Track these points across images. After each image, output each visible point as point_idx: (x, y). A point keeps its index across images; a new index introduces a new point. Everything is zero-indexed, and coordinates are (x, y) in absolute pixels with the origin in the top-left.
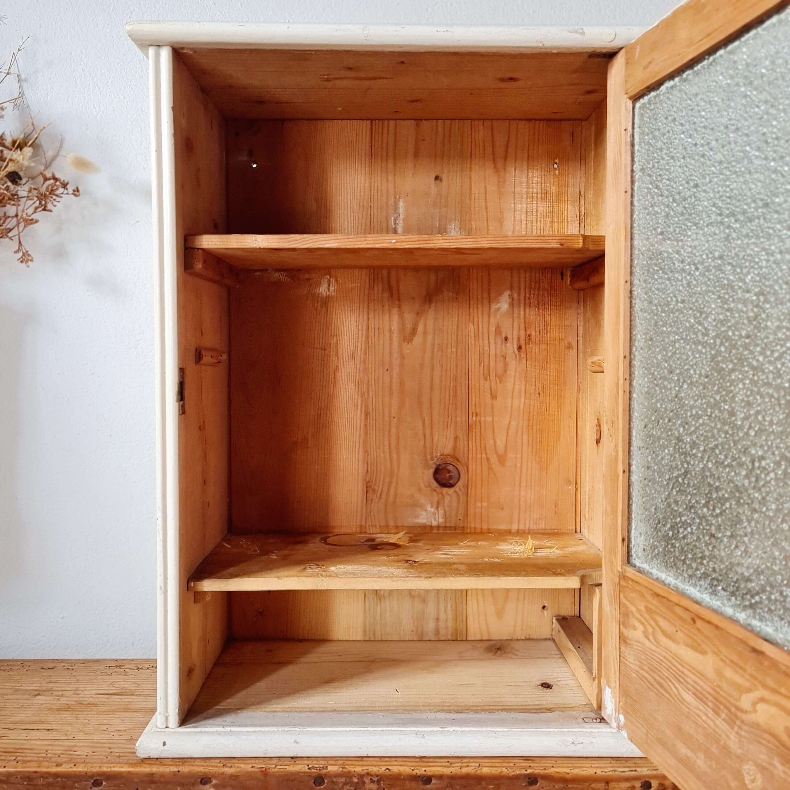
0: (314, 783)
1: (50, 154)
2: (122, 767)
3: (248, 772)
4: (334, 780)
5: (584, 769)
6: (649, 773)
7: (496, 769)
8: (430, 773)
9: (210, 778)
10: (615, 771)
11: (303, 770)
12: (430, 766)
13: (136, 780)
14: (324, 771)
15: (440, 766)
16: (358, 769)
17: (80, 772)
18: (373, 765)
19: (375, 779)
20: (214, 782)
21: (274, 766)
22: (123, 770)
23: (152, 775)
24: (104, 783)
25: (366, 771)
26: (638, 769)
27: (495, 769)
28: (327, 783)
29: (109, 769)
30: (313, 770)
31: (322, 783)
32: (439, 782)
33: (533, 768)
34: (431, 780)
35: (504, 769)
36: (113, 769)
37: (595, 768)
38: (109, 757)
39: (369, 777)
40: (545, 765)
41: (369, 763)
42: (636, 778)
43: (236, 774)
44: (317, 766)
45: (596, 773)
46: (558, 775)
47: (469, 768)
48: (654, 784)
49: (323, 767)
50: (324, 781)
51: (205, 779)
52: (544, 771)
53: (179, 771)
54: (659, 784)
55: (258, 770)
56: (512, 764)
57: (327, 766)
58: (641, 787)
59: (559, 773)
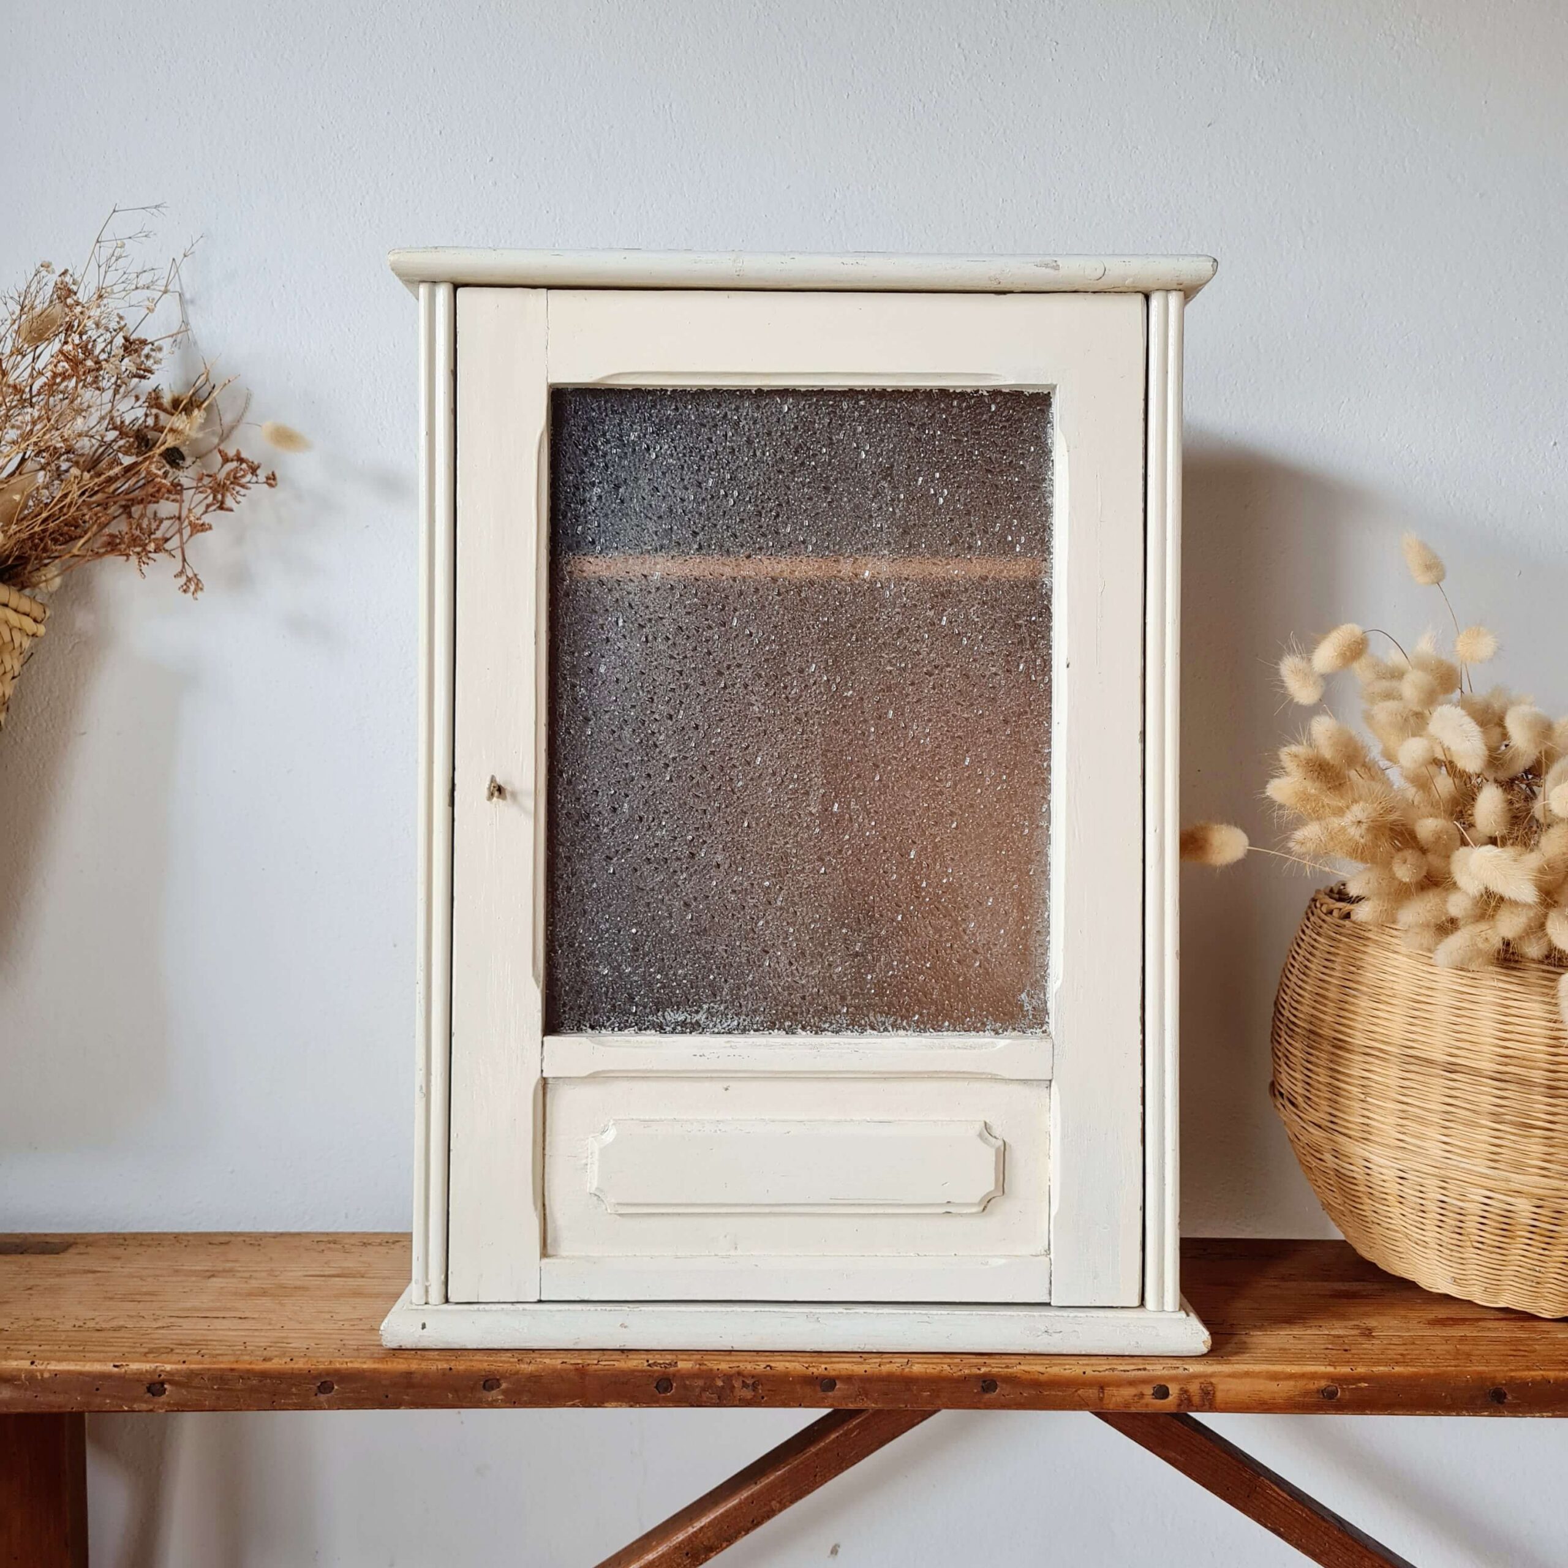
0: (657, 1387)
1: (228, 418)
2: (364, 1363)
3: (555, 1371)
4: (687, 1382)
5: (1067, 1367)
6: (1166, 1372)
7: (934, 1366)
8: (833, 1373)
9: (498, 1380)
10: (1113, 1370)
11: (640, 1368)
12: (832, 1363)
13: (384, 1382)
14: (672, 1369)
15: (849, 1362)
16: (724, 1366)
17: (301, 1370)
18: (746, 1361)
19: (750, 1382)
20: (504, 1386)
21: (596, 1362)
22: (365, 1366)
23: (409, 1374)
24: (336, 1387)
25: (737, 1369)
26: (1148, 1367)
27: (931, 1366)
28: (676, 1388)
29: (345, 1366)
30: (655, 1368)
31: (669, 1387)
32: (846, 1386)
33: (989, 1365)
34: (835, 1384)
35: (945, 1366)
36: (350, 1365)
37: (1083, 1365)
38: (342, 1351)
39: (741, 1379)
40: (1006, 1361)
41: (739, 1358)
42: (1145, 1381)
43: (537, 1374)
44: (662, 1362)
45: (1084, 1373)
46: (1027, 1376)
47: (892, 1365)
48: (1174, 1390)
49: (670, 1364)
50: (672, 1385)
51: (490, 1382)
52: (1006, 1370)
53: (451, 1369)
54: (1181, 1389)
55: (572, 1367)
56: (958, 1360)
57: (676, 1363)
58: (1153, 1394)
59: (1029, 1372)
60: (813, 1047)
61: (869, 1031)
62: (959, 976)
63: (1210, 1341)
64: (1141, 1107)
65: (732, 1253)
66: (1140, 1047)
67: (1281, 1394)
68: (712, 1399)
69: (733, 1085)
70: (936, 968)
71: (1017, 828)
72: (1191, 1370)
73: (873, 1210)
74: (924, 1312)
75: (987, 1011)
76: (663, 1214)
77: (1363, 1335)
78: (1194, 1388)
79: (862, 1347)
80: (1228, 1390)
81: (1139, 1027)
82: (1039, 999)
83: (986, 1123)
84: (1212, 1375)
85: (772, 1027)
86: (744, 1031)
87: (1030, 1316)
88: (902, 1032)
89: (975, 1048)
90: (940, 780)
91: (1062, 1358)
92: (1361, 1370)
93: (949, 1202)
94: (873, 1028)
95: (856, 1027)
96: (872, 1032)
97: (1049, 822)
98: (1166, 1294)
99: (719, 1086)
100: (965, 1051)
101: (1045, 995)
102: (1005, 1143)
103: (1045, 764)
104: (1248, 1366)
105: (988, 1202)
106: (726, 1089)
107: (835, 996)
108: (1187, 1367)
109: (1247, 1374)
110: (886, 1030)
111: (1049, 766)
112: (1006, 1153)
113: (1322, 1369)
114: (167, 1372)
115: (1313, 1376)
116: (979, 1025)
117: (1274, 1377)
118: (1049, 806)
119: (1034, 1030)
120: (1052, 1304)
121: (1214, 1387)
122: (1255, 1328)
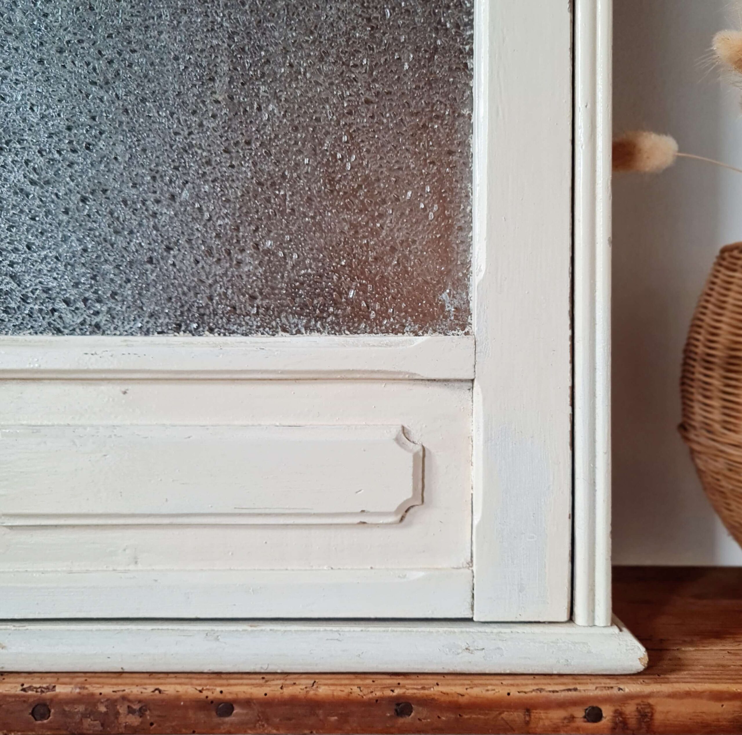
0: (32, 714)
4: (67, 709)
5: (490, 687)
6: (598, 693)
7: (342, 688)
8: (229, 697)
10: (541, 690)
11: (13, 692)
12: (229, 685)
14: (50, 694)
15: (247, 685)
16: (107, 690)
18: (132, 684)
19: (136, 707)
25: (121, 693)
26: (580, 687)
27: (339, 688)
28: (54, 713)
30: (30, 692)
31: (46, 715)
32: (245, 711)
33: (404, 687)
34: (233, 709)
35: (355, 689)
37: (507, 685)
39: (126, 704)
40: (423, 682)
41: (128, 681)
42: (575, 703)
44: (38, 686)
45: (509, 694)
46: (443, 698)
47: (295, 687)
48: (607, 712)
49: (47, 688)
50: (49, 711)
52: (422, 691)
54: (616, 711)
56: (369, 682)
57: (54, 687)
58: (585, 717)
59: (448, 694)
60: (215, 345)
61: (281, 333)
62: (376, 275)
63: (647, 658)
64: (569, 409)
65: (132, 567)
66: (569, 343)
67: (726, 716)
68: (95, 726)
69: (132, 388)
70: (351, 267)
71: (437, 117)
72: (627, 690)
73: (281, 521)
74: (335, 629)
75: (406, 312)
76: (56, 526)
78: (630, 709)
79: (265, 667)
80: (668, 712)
81: (569, 322)
82: (462, 299)
83: (403, 428)
84: (649, 696)
85: (178, 329)
86: (147, 333)
87: (450, 632)
88: (316, 334)
89: (390, 346)
90: (355, 66)
91: (484, 677)
93: (363, 511)
94: (284, 330)
95: (267, 329)
96: (284, 334)
97: (472, 110)
98: (597, 608)
99: (116, 389)
100: (380, 348)
101: (467, 294)
102: (424, 449)
103: (467, 48)
104: (689, 685)
105: (407, 511)
106: (125, 393)
107: (244, 296)
108: (622, 687)
109: (688, 694)
110: (299, 332)
111: (471, 50)
112: (426, 459)
116: (397, 326)
117: (718, 697)
118: (472, 93)
119: (456, 332)
120: (475, 619)
121: (652, 709)
122: (685, 643)
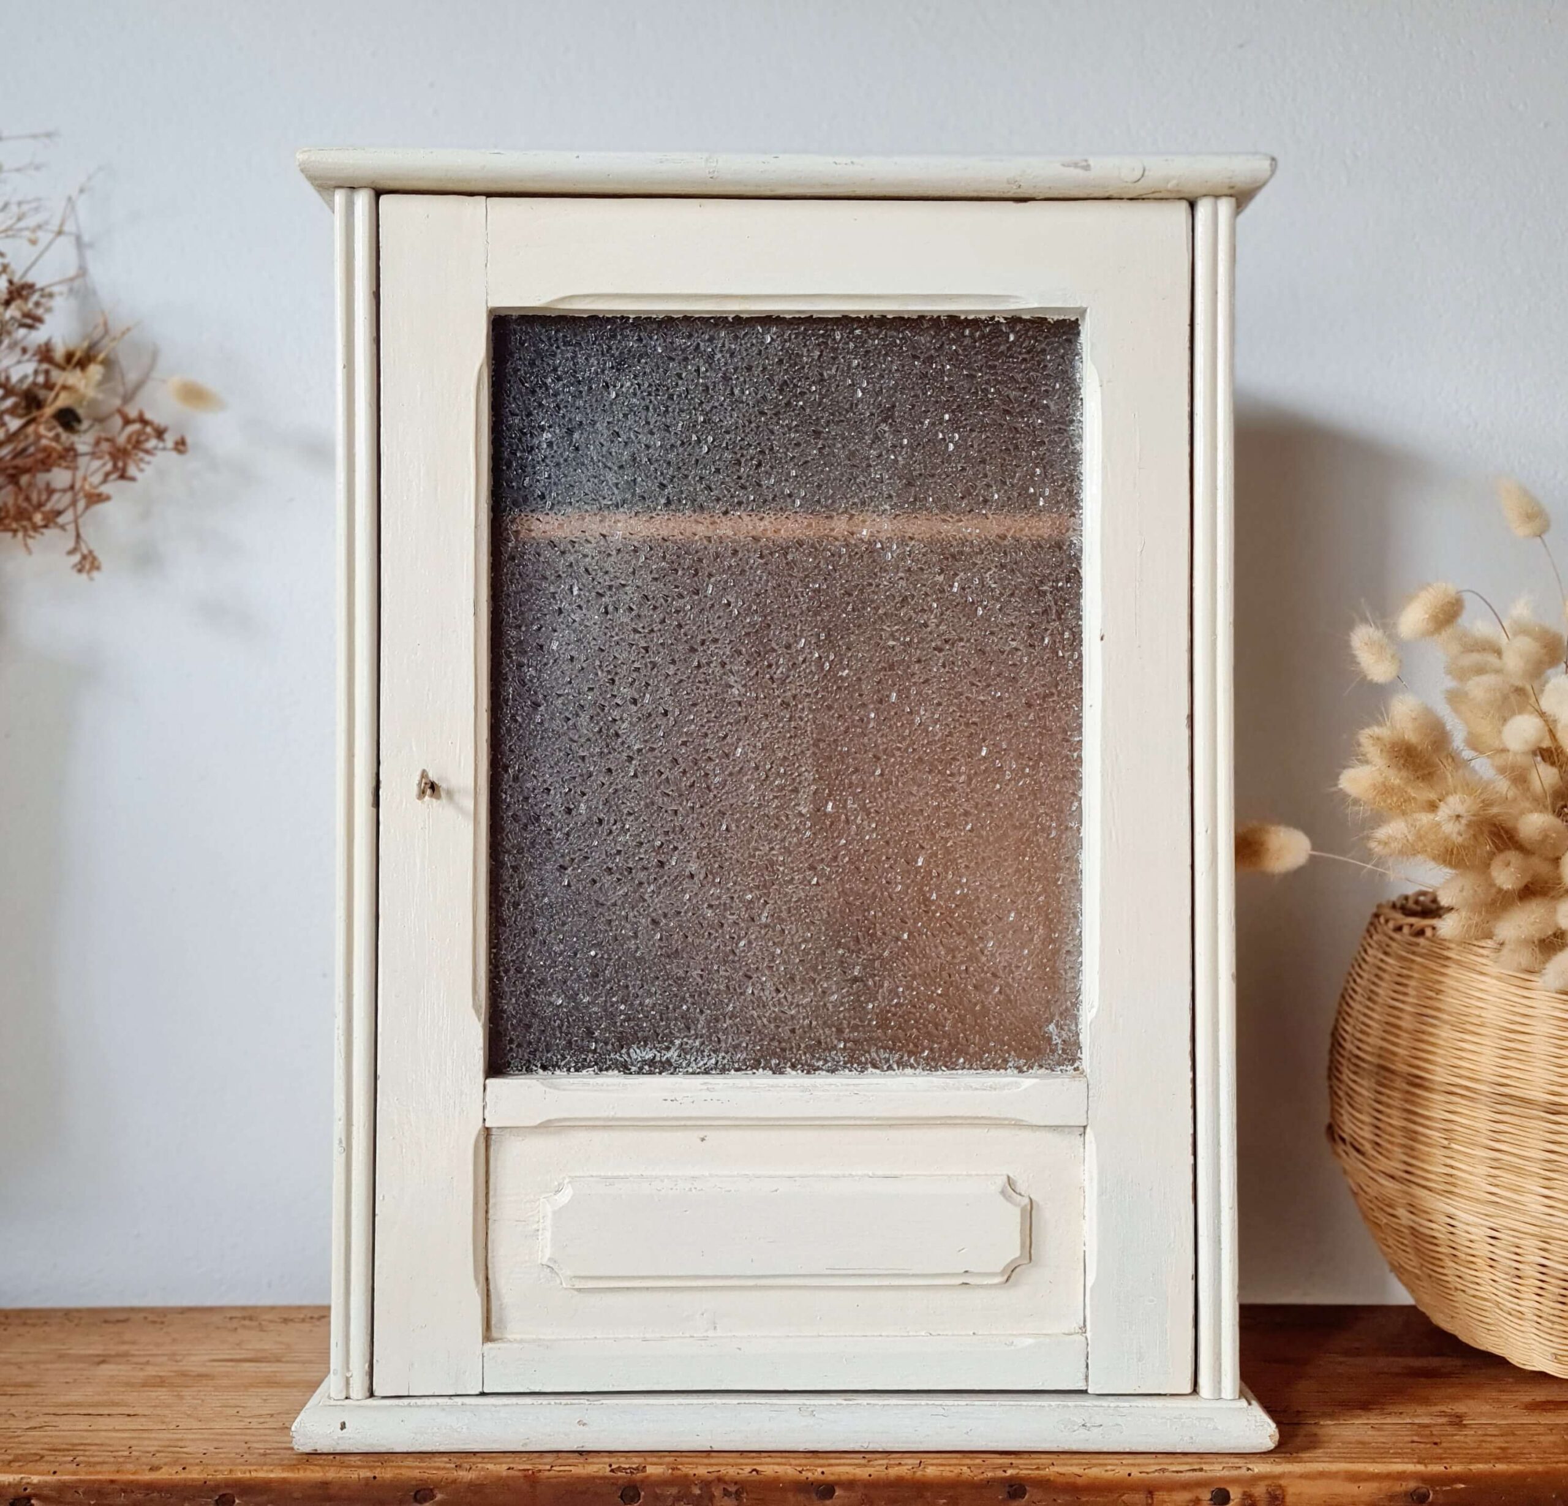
0: (621, 1497)
1: (131, 376)
2: (272, 1471)
3: (500, 1478)
4: (658, 1491)
5: (1109, 1468)
6: (1226, 1473)
7: (952, 1468)
8: (832, 1478)
9: (431, 1490)
10: (1163, 1470)
11: (601, 1474)
12: (829, 1465)
13: (296, 1495)
14: (640, 1475)
15: (850, 1465)
16: (702, 1471)
17: (193, 1480)
18: (727, 1465)
19: (732, 1489)
20: (439, 1497)
21: (548, 1467)
22: (272, 1475)
23: (325, 1484)
24: (237, 1501)
25: (716, 1474)
26: (1205, 1467)
27: (948, 1468)
28: (644, 1497)
29: (248, 1475)
30: (620, 1474)
31: (636, 1498)
32: (847, 1494)
33: (1017, 1467)
34: (834, 1492)
35: (965, 1469)
36: (254, 1474)
37: (1128, 1465)
38: (246, 1456)
39: (722, 1486)
40: (1038, 1461)
41: (720, 1461)
42: (1201, 1485)
43: (478, 1482)
44: (627, 1467)
45: (1129, 1475)
46: (1061, 1479)
47: (900, 1468)
48: (1235, 1494)
49: (637, 1469)
50: (640, 1494)
51: (422, 1493)
52: (1037, 1472)
53: (375, 1478)
54: (1245, 1493)
55: (520, 1474)
56: (978, 1461)
57: (645, 1467)
58: (1211, 1500)
59: (1064, 1474)
60: (805, 1089)
61: (871, 1070)
62: (976, 1005)
63: (1277, 1435)
64: (1191, 1158)
65: (711, 1333)
66: (1190, 1086)
67: (1362, 1499)
69: (710, 1134)
70: (948, 995)
71: (1043, 830)
72: (1256, 1470)
73: (876, 1282)
74: (937, 1403)
75: (1010, 1046)
76: (628, 1288)
77: (1451, 1424)
78: (1260, 1491)
79: (865, 1445)
80: (1300, 1494)
81: (1189, 1063)
82: (1070, 1030)
83: (1009, 1177)
84: (1281, 1476)
85: (756, 1066)
86: (724, 1070)
87: (1064, 1406)
88: (909, 1071)
89: (995, 1089)
90: (952, 775)
91: (1101, 1456)
92: (1457, 1468)
93: (966, 1272)
94: (875, 1066)
95: (855, 1065)
96: (874, 1071)
97: (1081, 823)
98: (1223, 1377)
99: (695, 1136)
100: (984, 1092)
101: (1077, 1025)
102: (1031, 1200)
103: (1075, 755)
104: (1323, 1465)
105: (1013, 1271)
106: (703, 1140)
107: (830, 1028)
108: (1250, 1466)
109: (1322, 1475)
110: (890, 1068)
111: (1080, 757)
112: (1034, 1212)
113: (1410, 1468)
114: (34, 1485)
115: (1401, 1476)
116: (1000, 1061)
117: (1354, 1478)
118: (1080, 804)
119: (1064, 1067)
120: (1089, 1391)
121: (1283, 1491)
122: (1325, 1415)
